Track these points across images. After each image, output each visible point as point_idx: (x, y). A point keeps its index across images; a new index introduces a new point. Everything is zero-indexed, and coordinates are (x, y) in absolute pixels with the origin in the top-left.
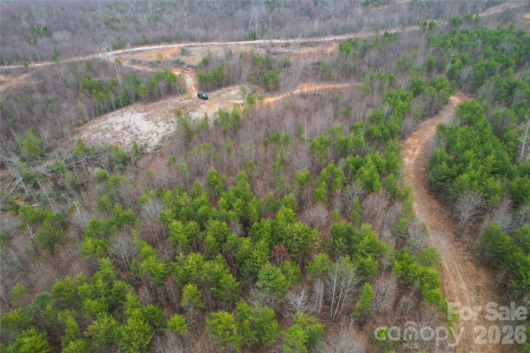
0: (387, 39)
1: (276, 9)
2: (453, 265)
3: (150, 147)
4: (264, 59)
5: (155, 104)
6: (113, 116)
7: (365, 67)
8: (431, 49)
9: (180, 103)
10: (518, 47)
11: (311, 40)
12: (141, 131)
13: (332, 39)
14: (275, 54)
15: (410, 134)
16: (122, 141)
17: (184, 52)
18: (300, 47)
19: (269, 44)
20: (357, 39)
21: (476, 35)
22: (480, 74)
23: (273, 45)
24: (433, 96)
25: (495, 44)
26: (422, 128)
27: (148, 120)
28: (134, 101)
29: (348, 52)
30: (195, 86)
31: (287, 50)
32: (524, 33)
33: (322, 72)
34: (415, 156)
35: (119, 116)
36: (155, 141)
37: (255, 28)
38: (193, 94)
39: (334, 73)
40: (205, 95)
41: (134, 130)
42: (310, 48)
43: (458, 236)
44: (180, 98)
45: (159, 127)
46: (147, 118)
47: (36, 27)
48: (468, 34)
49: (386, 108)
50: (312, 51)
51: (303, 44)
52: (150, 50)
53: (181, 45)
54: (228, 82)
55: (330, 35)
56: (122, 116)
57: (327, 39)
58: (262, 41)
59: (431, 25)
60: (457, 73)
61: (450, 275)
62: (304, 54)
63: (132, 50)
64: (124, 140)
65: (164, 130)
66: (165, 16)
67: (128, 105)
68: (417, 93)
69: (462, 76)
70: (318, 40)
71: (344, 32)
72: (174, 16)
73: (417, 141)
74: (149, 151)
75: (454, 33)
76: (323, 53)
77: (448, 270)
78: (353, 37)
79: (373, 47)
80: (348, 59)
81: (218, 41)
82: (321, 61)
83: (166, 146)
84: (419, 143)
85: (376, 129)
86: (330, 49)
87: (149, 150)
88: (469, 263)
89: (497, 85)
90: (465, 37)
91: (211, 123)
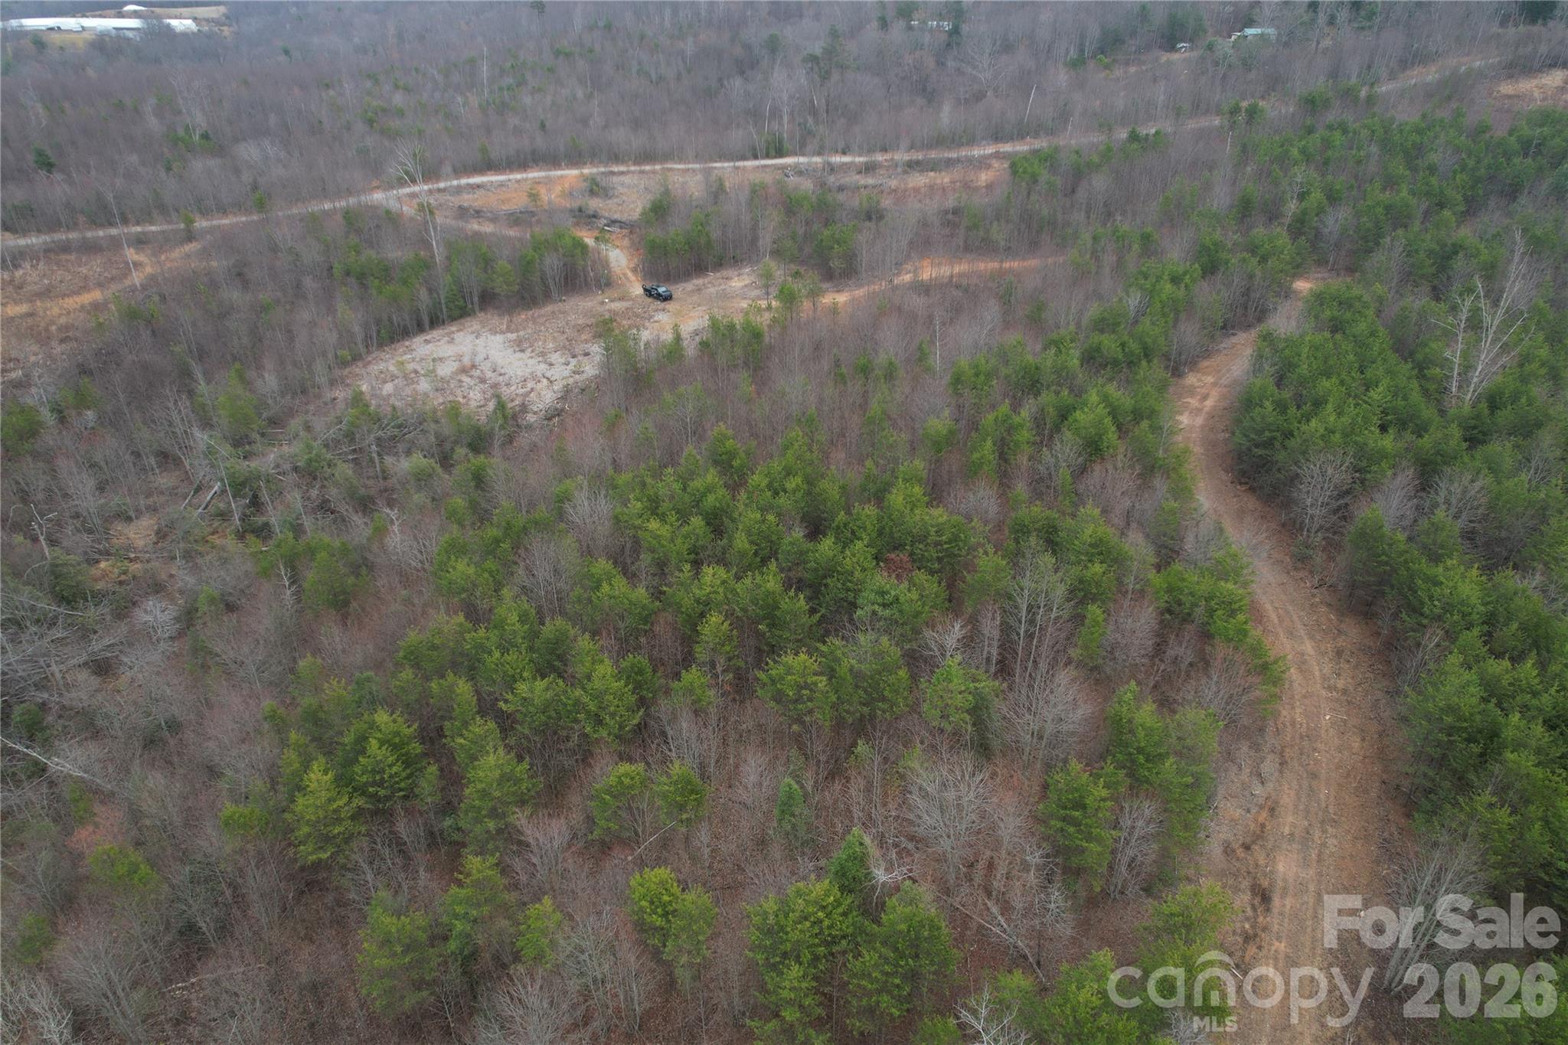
0: (1135, 146)
1: (835, 76)
2: (1287, 612)
3: (535, 413)
4: (814, 199)
5: (536, 312)
6: (427, 342)
7: (1079, 216)
8: (1249, 169)
9: (600, 309)
10: (1471, 163)
11: (933, 155)
12: (507, 376)
13: (990, 150)
14: (841, 189)
15: (1193, 364)
16: (461, 400)
17: (595, 188)
18: (905, 172)
19: (820, 166)
20: (1057, 149)
21: (1365, 133)
22: (1369, 225)
23: (832, 169)
24: (1251, 277)
25: (1413, 155)
26: (1225, 352)
27: (522, 351)
28: (477, 308)
29: (1034, 179)
30: (634, 270)
31: (870, 181)
32: (1487, 129)
33: (969, 229)
34: (1206, 409)
35: (442, 342)
36: (545, 398)
37: (781, 124)
38: (631, 290)
39: (999, 233)
40: (664, 289)
41: (489, 374)
42: (932, 174)
43: (1302, 560)
44: (600, 298)
45: (551, 365)
46: (519, 346)
47: (181, 133)
48: (1345, 132)
49: (1133, 301)
50: (939, 181)
51: (912, 166)
52: (502, 185)
53: (586, 171)
54: (721, 258)
55: (984, 142)
56: (451, 341)
57: (976, 152)
58: (802, 159)
59: (1252, 112)
60: (1315, 225)
61: (1280, 630)
62: (917, 190)
63: (455, 183)
64: (464, 397)
65: (567, 373)
66: (528, 100)
67: (461, 316)
68: (1210, 269)
69: (1326, 231)
70: (954, 155)
71: (1021, 134)
72: (549, 99)
73: (1210, 379)
74: (532, 420)
75: (1310, 131)
76: (967, 186)
77: (1276, 621)
78: (1045, 144)
79: (1099, 166)
80: (1034, 197)
81: (681, 161)
82: (962, 204)
83: (574, 408)
84: (1215, 384)
85: (1109, 343)
86: (984, 177)
87: (531, 418)
88: (1323, 609)
89: (1409, 248)
90: (1338, 137)
91: (690, 349)
